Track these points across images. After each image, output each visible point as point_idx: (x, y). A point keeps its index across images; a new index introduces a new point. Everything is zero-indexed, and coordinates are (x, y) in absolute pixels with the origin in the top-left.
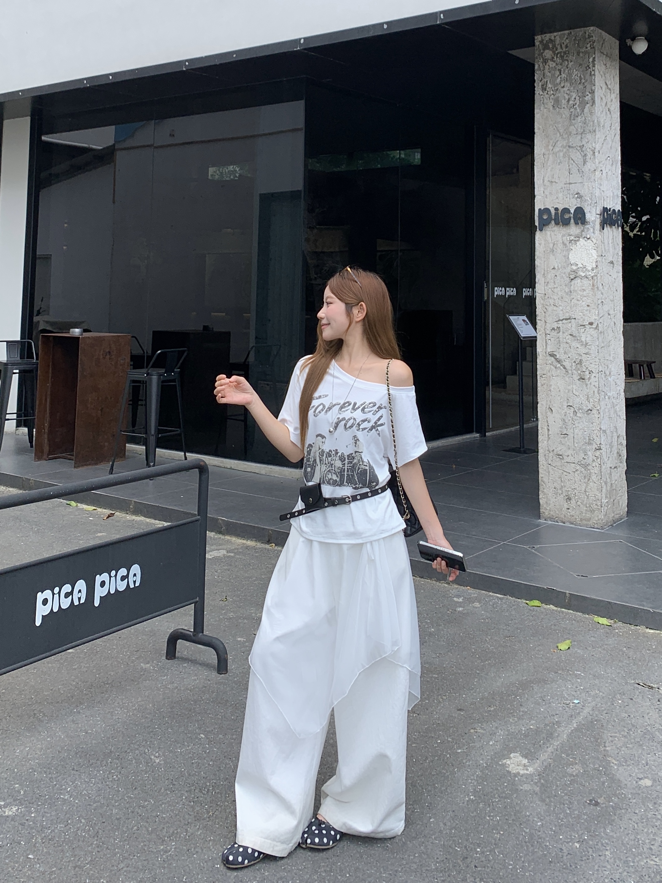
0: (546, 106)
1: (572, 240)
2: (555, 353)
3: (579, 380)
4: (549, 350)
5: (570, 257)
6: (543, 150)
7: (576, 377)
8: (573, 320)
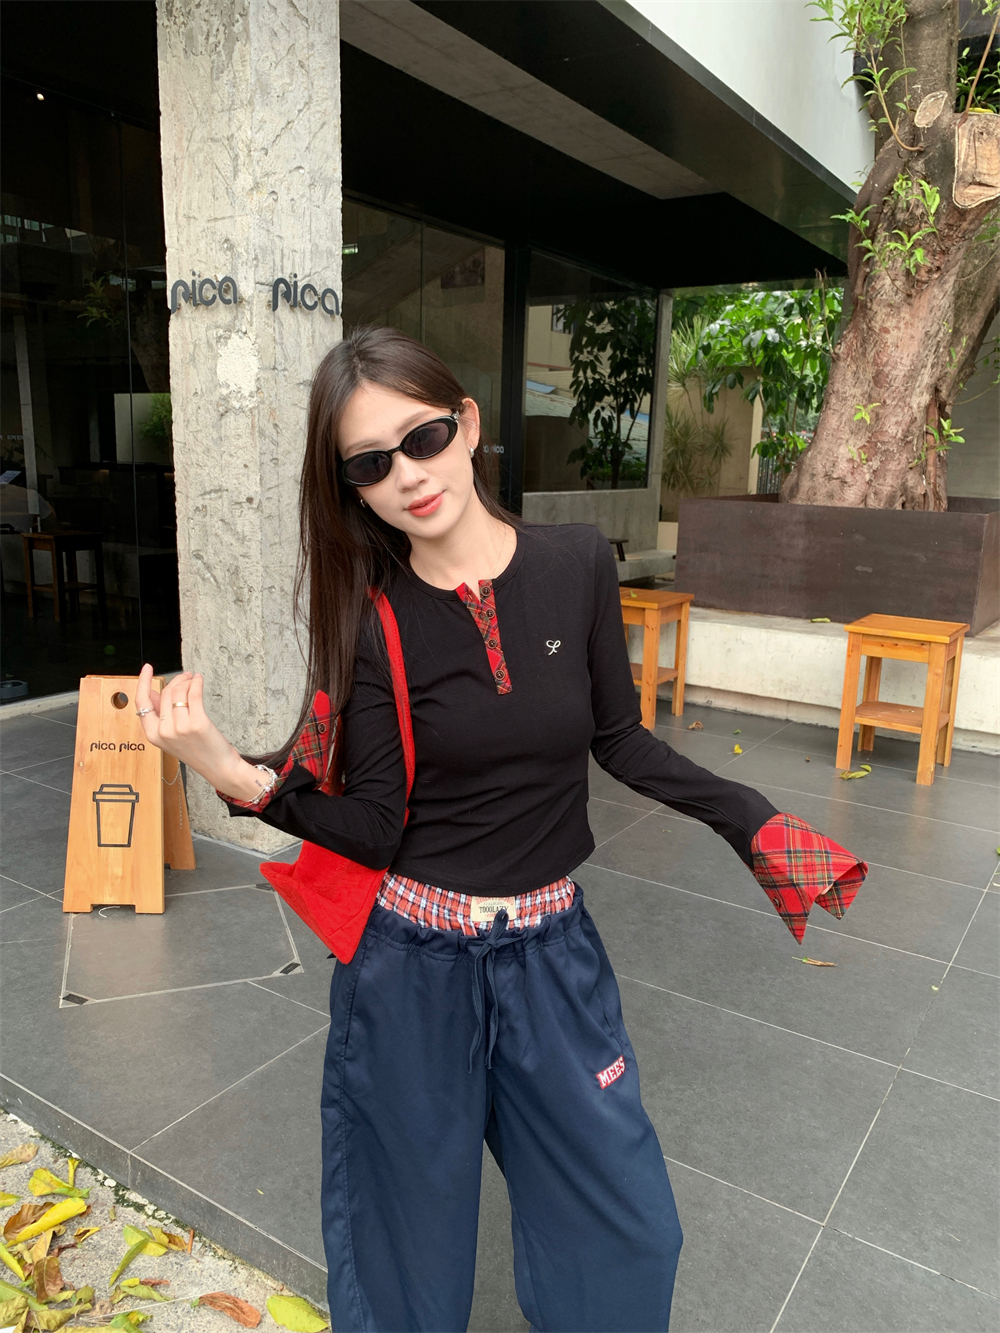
0: (175, 52)
1: (220, 337)
2: (201, 553)
3: (235, 602)
4: (193, 548)
5: (218, 372)
6: (174, 150)
7: (231, 597)
8: (225, 493)
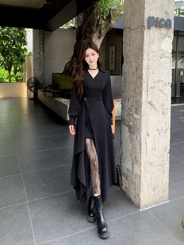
1: (163, 37)
2: (151, 101)
3: (162, 114)
4: (149, 100)
5: (161, 46)
7: (161, 113)
8: (161, 82)
